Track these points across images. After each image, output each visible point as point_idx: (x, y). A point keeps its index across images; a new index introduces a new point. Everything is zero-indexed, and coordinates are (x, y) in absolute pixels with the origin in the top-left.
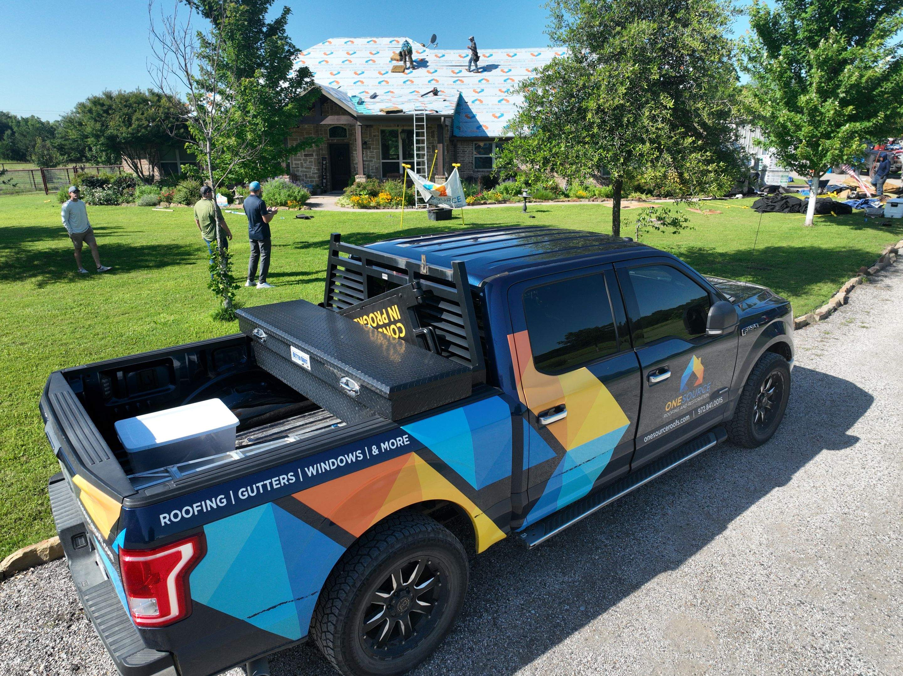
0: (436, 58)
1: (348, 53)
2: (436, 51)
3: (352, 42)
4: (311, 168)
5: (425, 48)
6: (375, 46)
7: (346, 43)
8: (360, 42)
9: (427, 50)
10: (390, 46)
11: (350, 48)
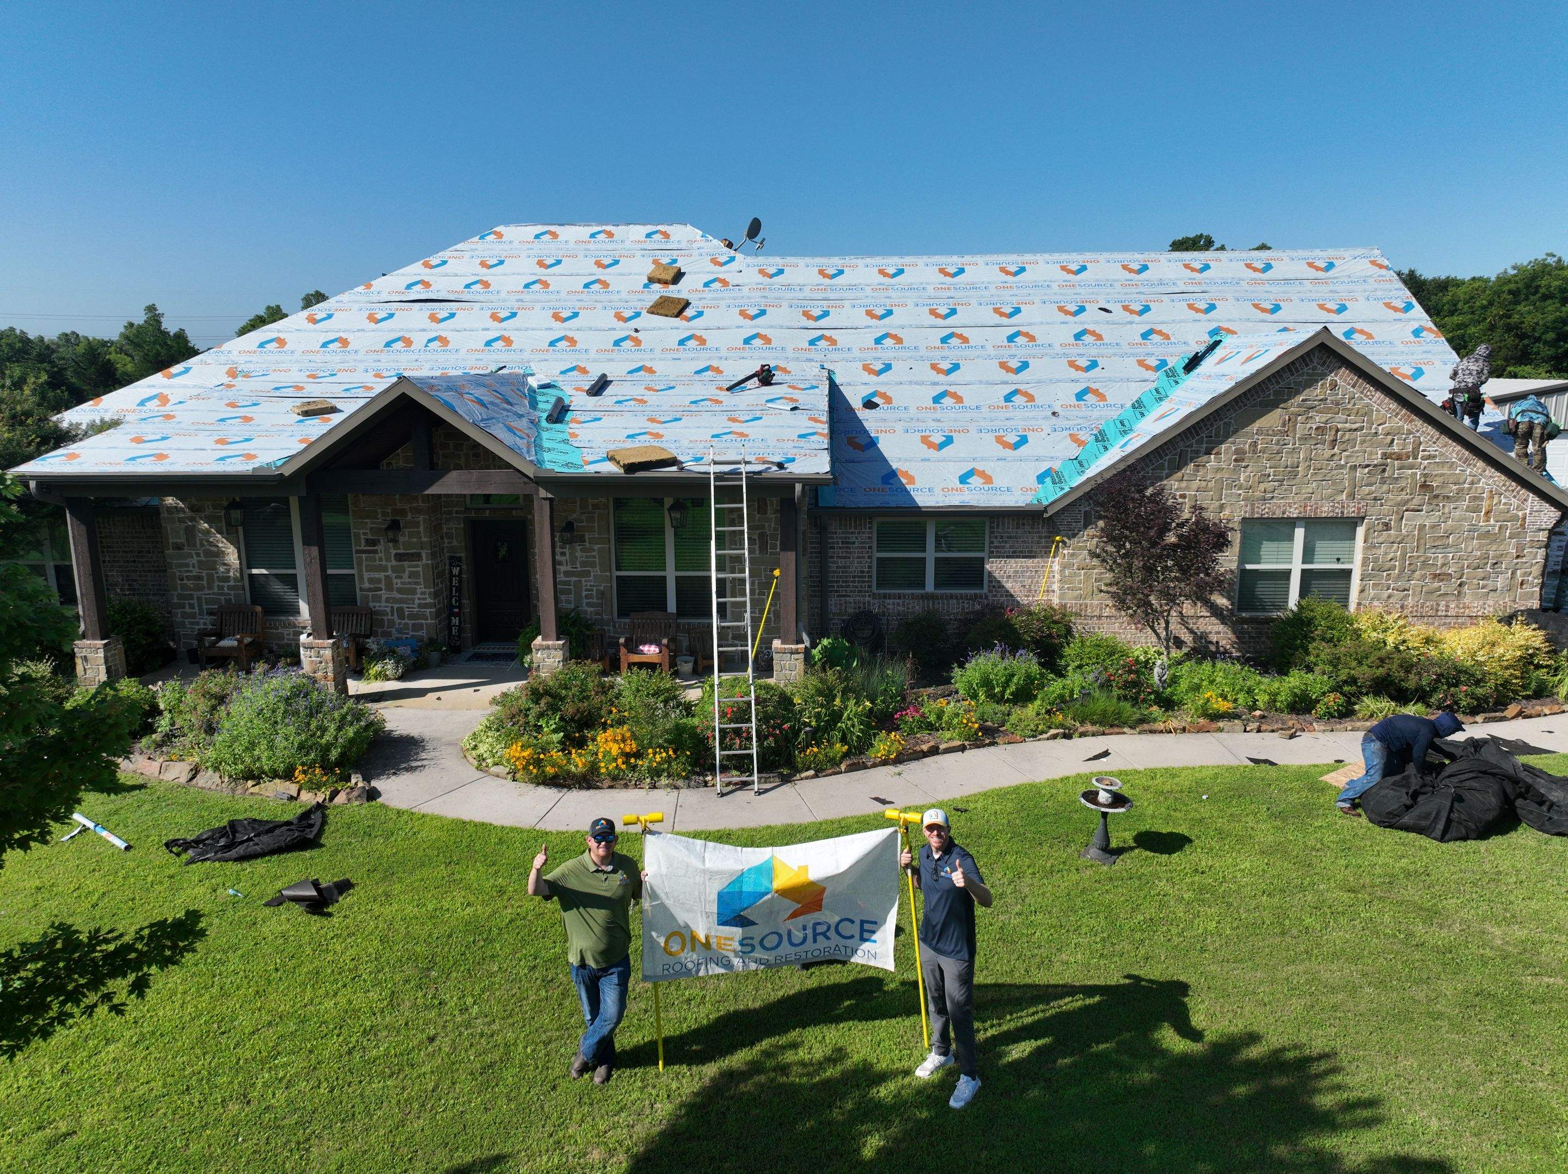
0: (760, 278)
1: (541, 264)
2: (761, 260)
3: (554, 235)
4: (414, 592)
5: (732, 253)
6: (610, 246)
7: (537, 237)
8: (572, 234)
9: (739, 256)
10: (647, 246)
11: (548, 249)
